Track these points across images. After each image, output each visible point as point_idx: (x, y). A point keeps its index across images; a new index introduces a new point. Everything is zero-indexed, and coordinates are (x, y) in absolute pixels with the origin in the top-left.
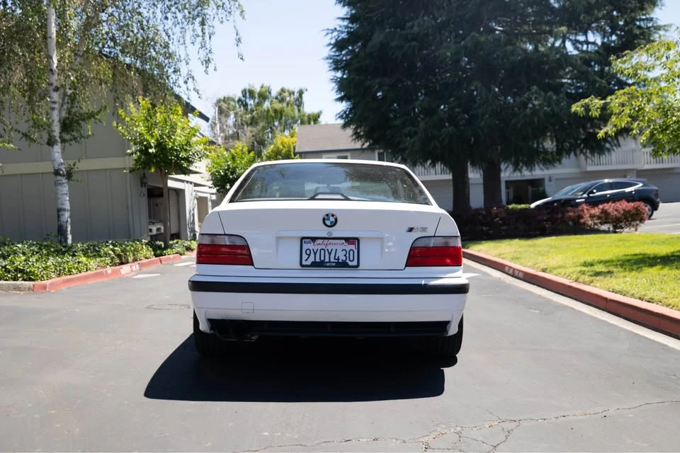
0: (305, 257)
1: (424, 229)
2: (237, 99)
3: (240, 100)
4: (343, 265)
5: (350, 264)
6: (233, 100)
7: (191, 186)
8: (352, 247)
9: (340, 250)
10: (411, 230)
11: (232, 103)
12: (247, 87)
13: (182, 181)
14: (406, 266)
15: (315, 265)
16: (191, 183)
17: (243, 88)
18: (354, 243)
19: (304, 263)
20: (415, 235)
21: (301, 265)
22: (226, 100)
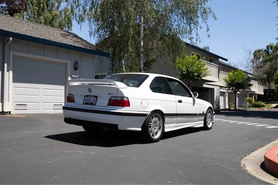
0: (84, 101)
1: (113, 94)
2: (264, 50)
3: (265, 50)
4: (92, 104)
5: (94, 104)
6: (262, 51)
7: (218, 87)
8: (95, 99)
9: (92, 100)
10: (109, 94)
11: (262, 52)
12: (269, 44)
13: (213, 85)
14: (108, 105)
15: (87, 103)
16: (218, 86)
17: (267, 45)
18: (96, 98)
19: (84, 103)
20: (110, 96)
21: (83, 103)
22: (259, 51)
